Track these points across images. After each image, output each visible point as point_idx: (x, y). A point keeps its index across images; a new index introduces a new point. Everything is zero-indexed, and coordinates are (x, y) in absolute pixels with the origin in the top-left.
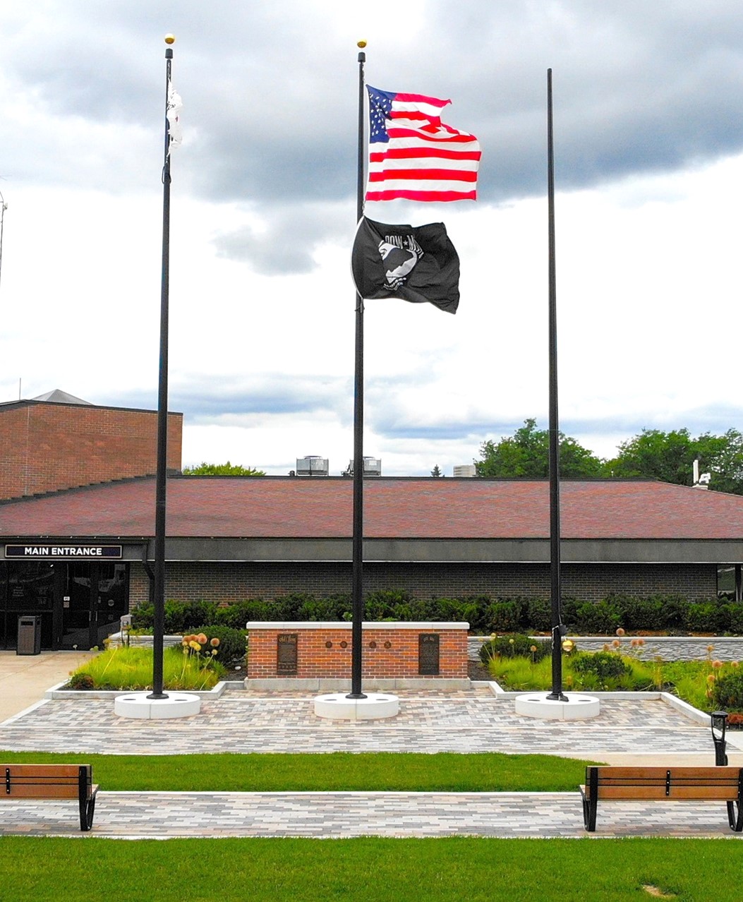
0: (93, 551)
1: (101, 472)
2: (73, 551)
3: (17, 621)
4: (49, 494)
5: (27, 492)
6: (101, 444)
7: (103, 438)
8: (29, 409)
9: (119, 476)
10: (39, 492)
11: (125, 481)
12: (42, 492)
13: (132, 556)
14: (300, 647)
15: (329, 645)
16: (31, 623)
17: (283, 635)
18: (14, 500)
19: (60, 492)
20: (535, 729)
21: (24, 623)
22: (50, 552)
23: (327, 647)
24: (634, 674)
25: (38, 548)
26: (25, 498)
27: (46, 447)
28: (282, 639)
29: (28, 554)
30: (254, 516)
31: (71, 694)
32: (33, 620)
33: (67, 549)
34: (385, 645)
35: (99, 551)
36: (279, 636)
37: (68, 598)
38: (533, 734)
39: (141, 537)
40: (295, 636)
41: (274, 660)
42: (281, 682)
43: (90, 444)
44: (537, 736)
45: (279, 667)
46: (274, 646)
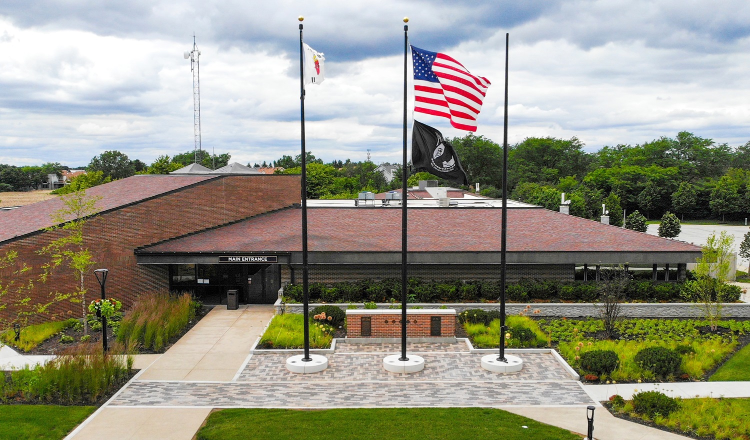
0: (263, 259)
1: (262, 208)
2: (252, 259)
3: (227, 293)
4: (237, 222)
5: (225, 222)
6: (260, 194)
7: (262, 191)
8: (224, 179)
9: (271, 209)
10: (231, 221)
11: (274, 211)
12: (233, 221)
13: (283, 262)
14: (372, 323)
15: (386, 322)
16: (234, 294)
17: (364, 317)
18: (220, 226)
19: (242, 220)
20: (492, 383)
21: (230, 294)
22: (241, 259)
23: (385, 322)
24: (537, 337)
25: (235, 258)
26: (225, 225)
27: (234, 198)
28: (363, 320)
29: (230, 261)
30: (342, 236)
31: (263, 352)
32: (235, 293)
33: (250, 258)
34: (414, 322)
35: (266, 259)
36: (362, 318)
37: (251, 279)
38: (492, 388)
39: (286, 252)
40: (370, 318)
41: (360, 329)
42: (363, 340)
43: (255, 194)
44: (495, 390)
45: (362, 332)
46: (360, 323)
